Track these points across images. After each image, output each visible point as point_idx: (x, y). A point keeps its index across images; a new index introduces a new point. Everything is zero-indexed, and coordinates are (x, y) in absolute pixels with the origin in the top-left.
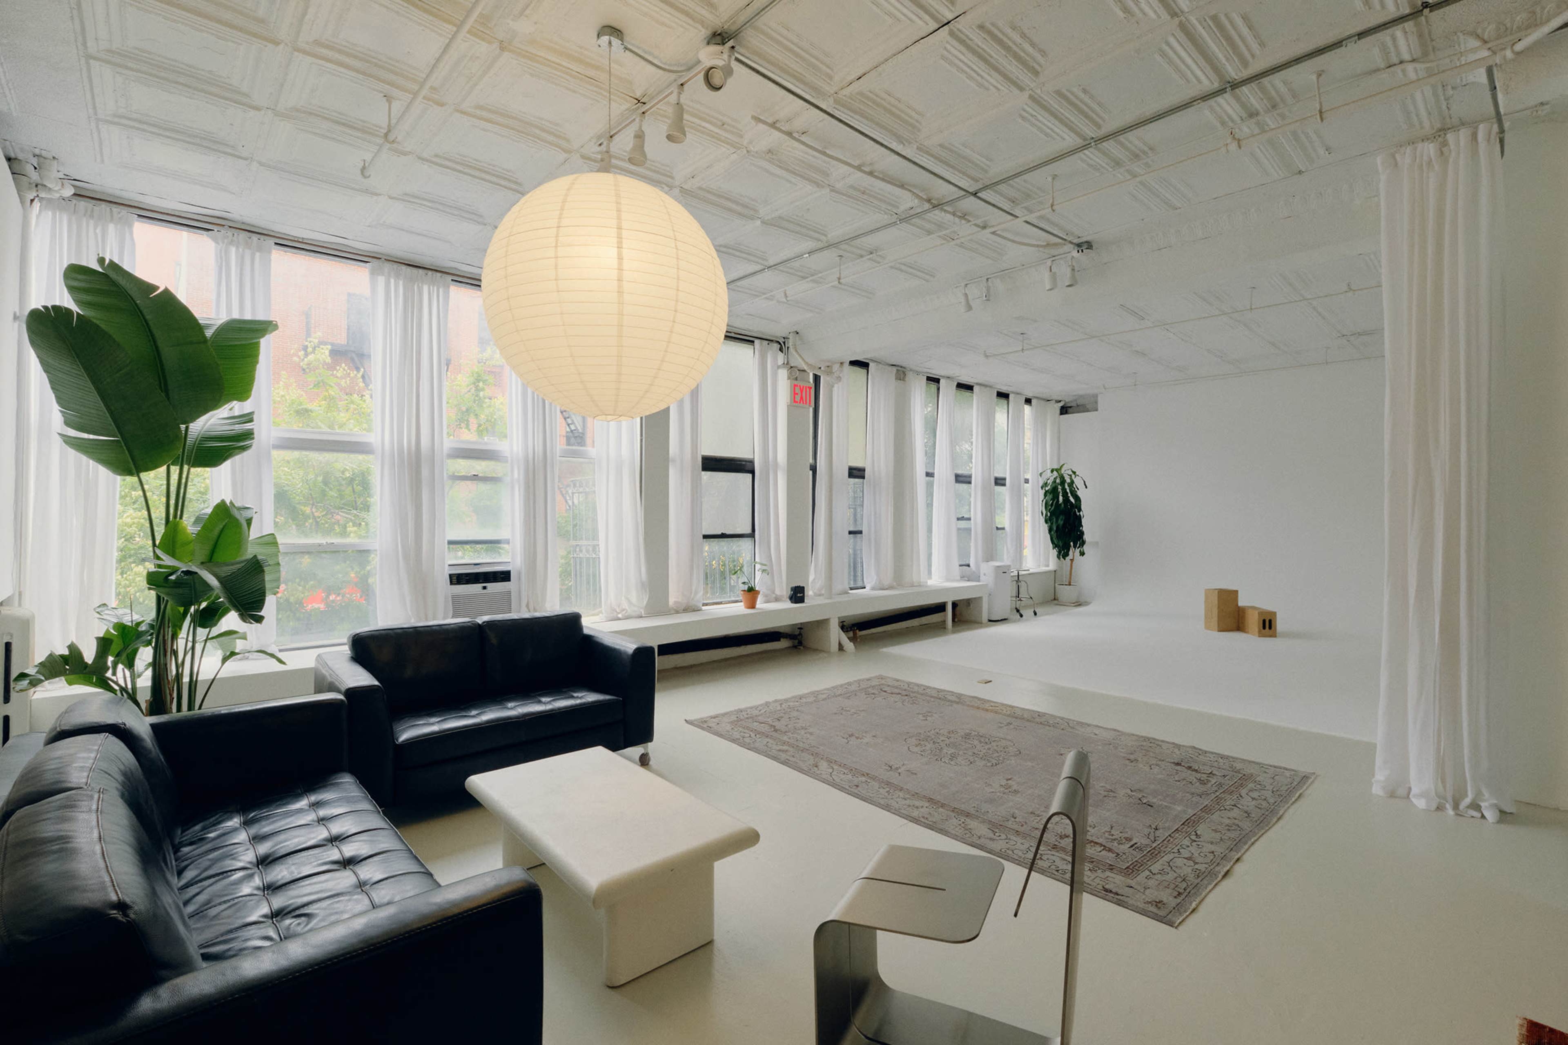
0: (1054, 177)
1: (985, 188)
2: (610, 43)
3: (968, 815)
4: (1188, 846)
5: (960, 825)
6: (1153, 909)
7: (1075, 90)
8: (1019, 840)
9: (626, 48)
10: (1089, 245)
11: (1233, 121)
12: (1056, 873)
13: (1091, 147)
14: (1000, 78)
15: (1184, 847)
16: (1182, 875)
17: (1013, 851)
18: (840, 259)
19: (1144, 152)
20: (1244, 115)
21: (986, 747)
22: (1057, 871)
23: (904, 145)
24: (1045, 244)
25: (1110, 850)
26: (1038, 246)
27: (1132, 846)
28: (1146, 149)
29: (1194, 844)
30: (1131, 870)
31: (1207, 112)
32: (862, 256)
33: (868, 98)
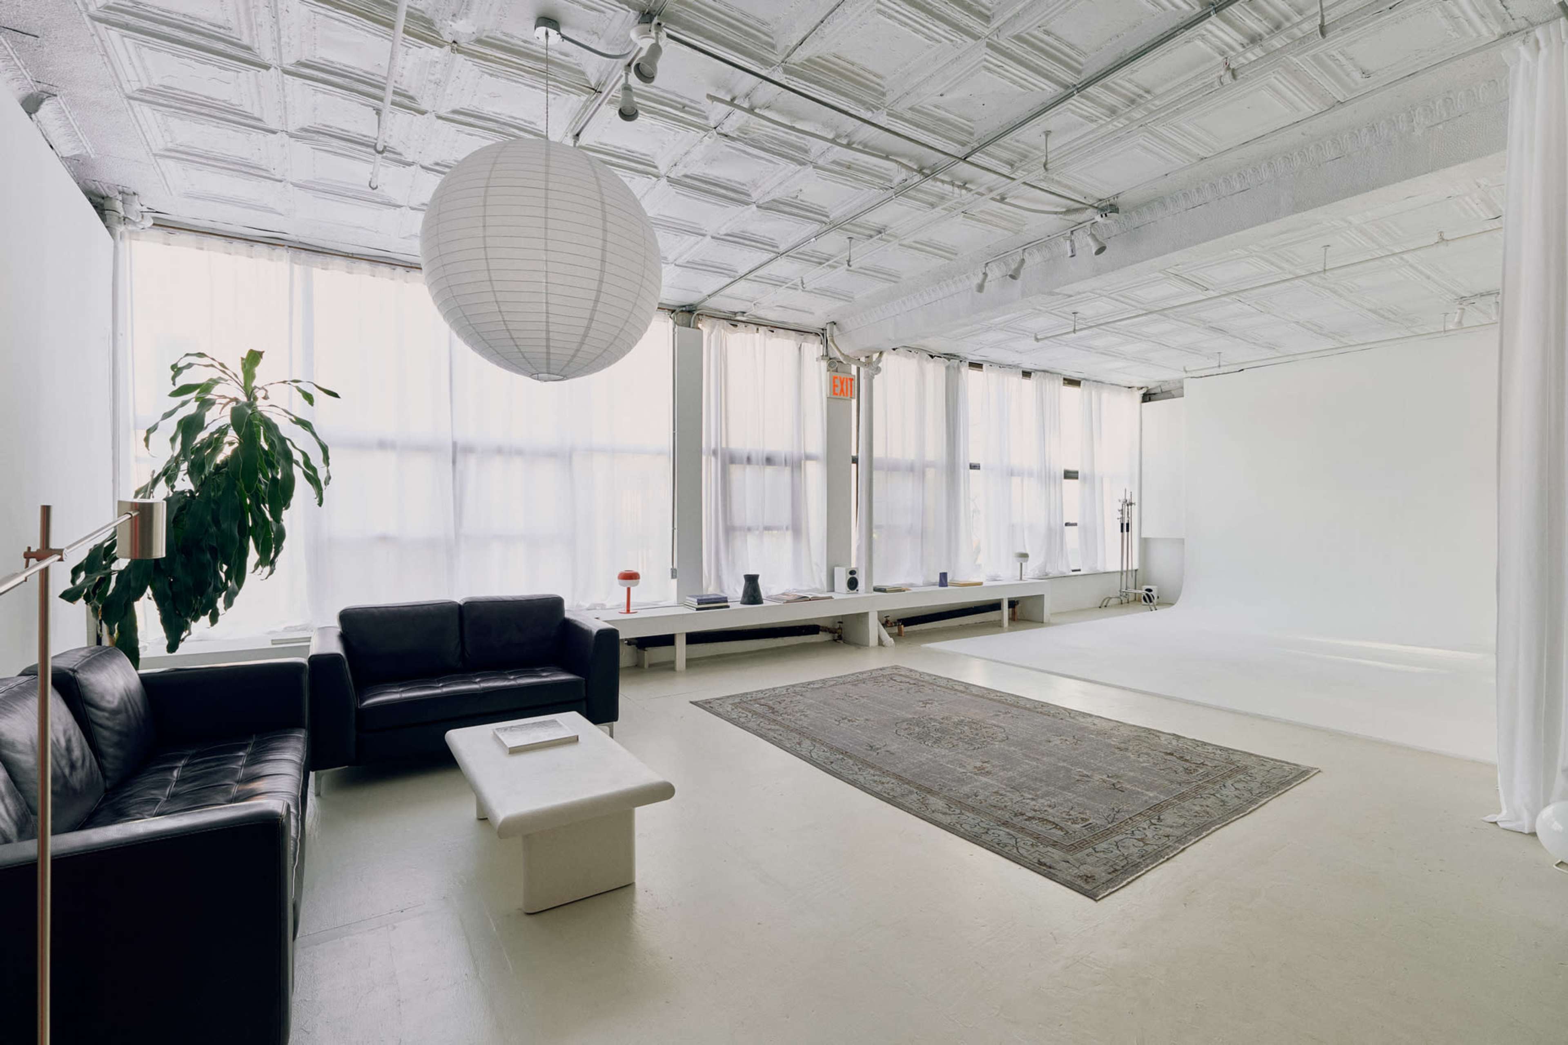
0: (1047, 133)
1: (974, 151)
2: (547, 34)
3: (930, 791)
4: (1145, 829)
5: (919, 800)
6: (1079, 882)
7: (1036, 33)
8: (971, 815)
9: (564, 37)
10: (1114, 208)
11: (1233, 49)
12: (997, 846)
13: (1074, 95)
14: (947, 28)
15: (1141, 829)
16: (1126, 854)
17: (961, 825)
18: (850, 241)
19: (1140, 96)
20: (1245, 41)
21: (975, 732)
22: (998, 844)
23: (873, 112)
24: (1064, 210)
25: (1061, 829)
26: (1056, 213)
27: (1085, 826)
28: (1141, 92)
29: (1153, 827)
30: (1073, 848)
31: (1199, 43)
32: (871, 237)
33: (816, 63)
